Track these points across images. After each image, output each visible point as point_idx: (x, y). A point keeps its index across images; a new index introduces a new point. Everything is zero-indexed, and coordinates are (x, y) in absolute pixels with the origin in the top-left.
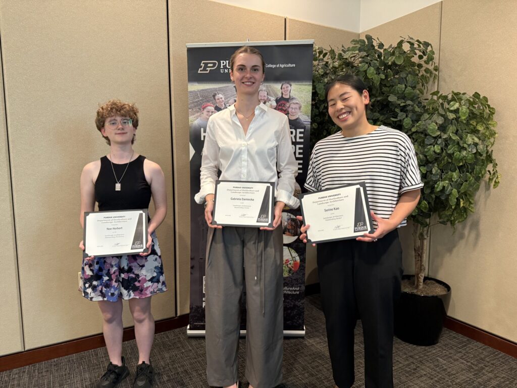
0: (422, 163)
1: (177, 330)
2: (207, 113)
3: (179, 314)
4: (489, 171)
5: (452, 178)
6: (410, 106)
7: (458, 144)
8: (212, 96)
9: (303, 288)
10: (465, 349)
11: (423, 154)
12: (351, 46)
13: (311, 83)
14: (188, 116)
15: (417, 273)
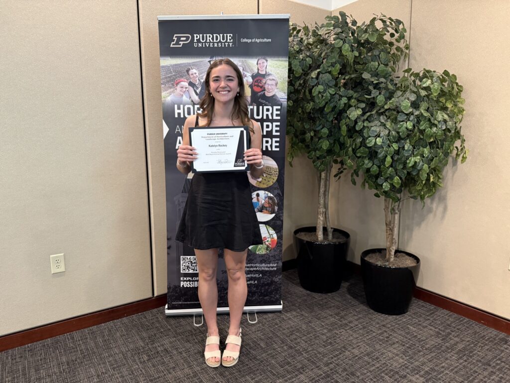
0: (394, 139)
1: (155, 310)
2: (181, 89)
3: (156, 295)
4: (457, 147)
5: (423, 154)
6: (383, 84)
7: (429, 120)
8: (185, 71)
9: (280, 264)
10: (433, 316)
11: (395, 131)
12: (325, 22)
13: (288, 59)
14: (161, 92)
15: (388, 246)
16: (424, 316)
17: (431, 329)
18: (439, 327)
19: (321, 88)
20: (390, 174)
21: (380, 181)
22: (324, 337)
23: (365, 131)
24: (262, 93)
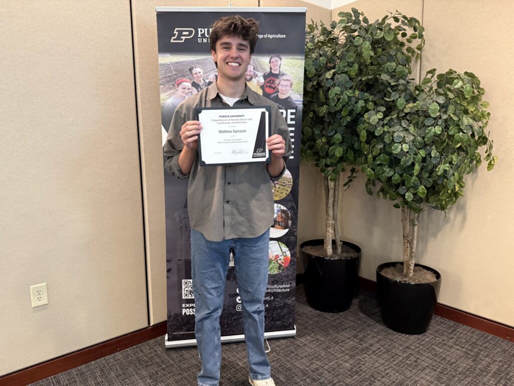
0: (420, 145)
1: (151, 341)
2: (183, 90)
5: (452, 161)
6: (402, 86)
7: (458, 125)
8: (188, 70)
9: (294, 284)
10: (456, 334)
11: (421, 137)
12: (338, 19)
13: (304, 57)
14: (159, 94)
15: (406, 260)
16: (446, 334)
17: (458, 349)
18: (466, 347)
19: (337, 90)
20: (414, 183)
21: (402, 190)
22: (348, 365)
23: (387, 136)
24: (275, 95)
